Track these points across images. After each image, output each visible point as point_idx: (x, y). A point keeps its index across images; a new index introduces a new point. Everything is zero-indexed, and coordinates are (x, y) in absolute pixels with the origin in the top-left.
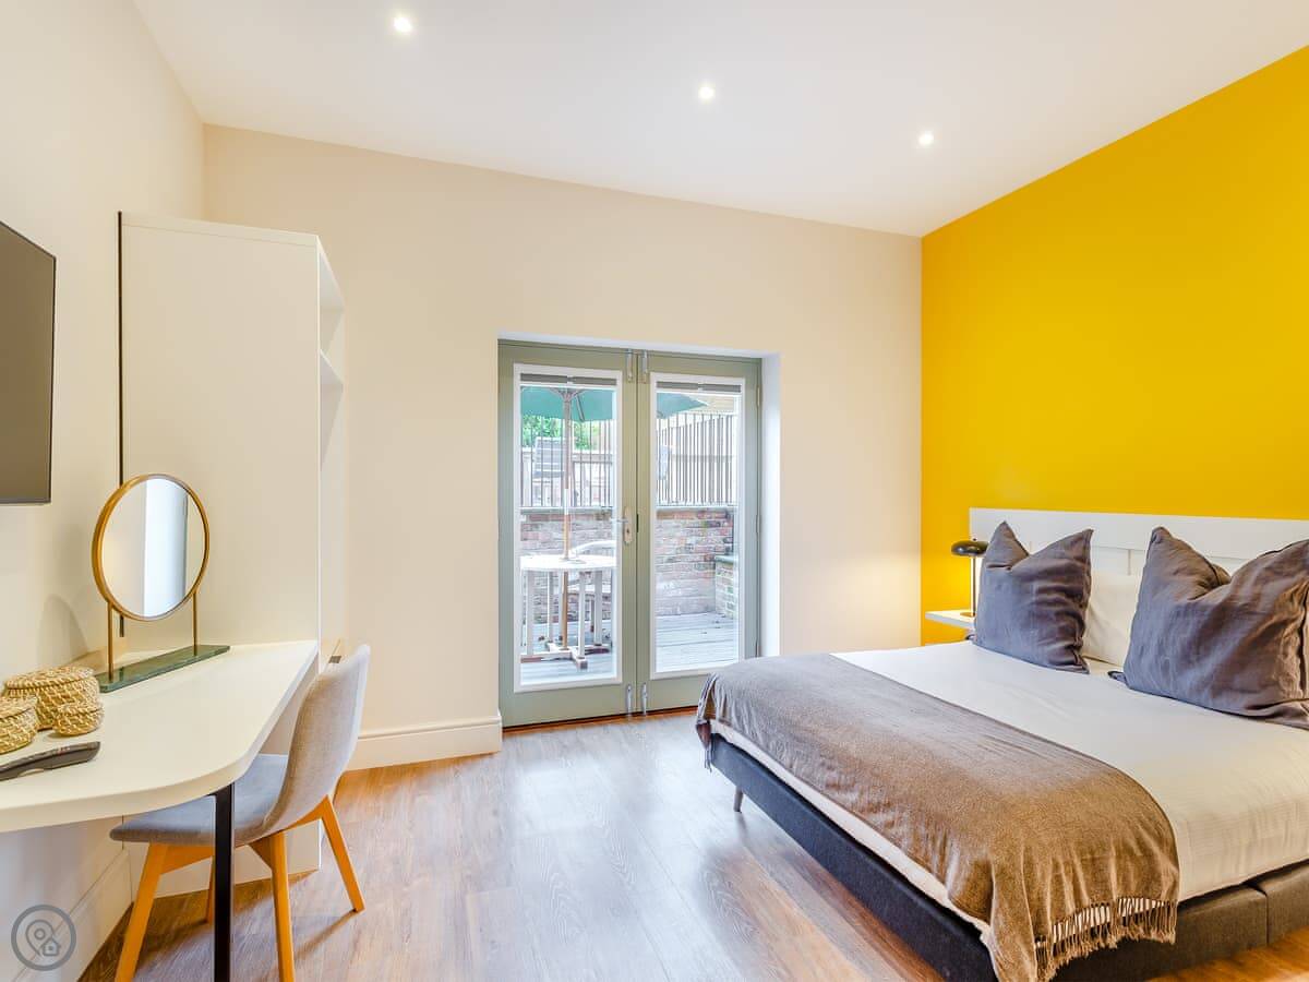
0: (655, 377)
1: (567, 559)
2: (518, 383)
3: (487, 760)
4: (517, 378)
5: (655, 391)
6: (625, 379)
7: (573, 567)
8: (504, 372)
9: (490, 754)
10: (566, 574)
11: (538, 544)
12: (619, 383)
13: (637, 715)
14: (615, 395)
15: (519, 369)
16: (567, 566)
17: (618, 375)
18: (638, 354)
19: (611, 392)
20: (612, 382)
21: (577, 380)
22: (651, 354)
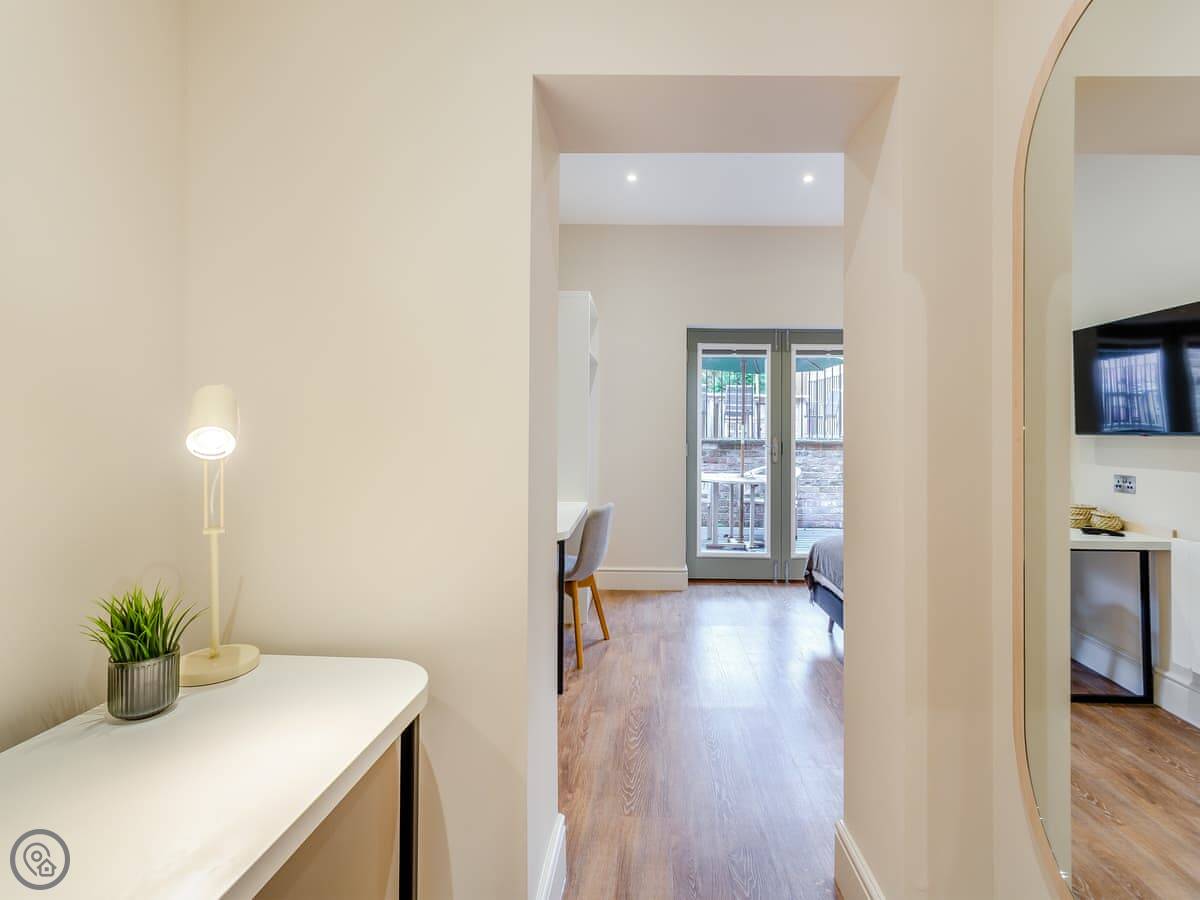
0: (795, 347)
1: (742, 476)
2: (700, 356)
3: (678, 594)
4: (700, 352)
5: (794, 356)
6: (773, 350)
7: (746, 481)
8: (691, 350)
9: (680, 591)
10: (742, 486)
11: (726, 467)
12: (769, 353)
13: (782, 582)
14: (766, 361)
15: (701, 346)
16: (742, 480)
17: (768, 347)
18: (782, 332)
19: (764, 359)
20: (764, 352)
21: (739, 352)
22: (792, 332)
